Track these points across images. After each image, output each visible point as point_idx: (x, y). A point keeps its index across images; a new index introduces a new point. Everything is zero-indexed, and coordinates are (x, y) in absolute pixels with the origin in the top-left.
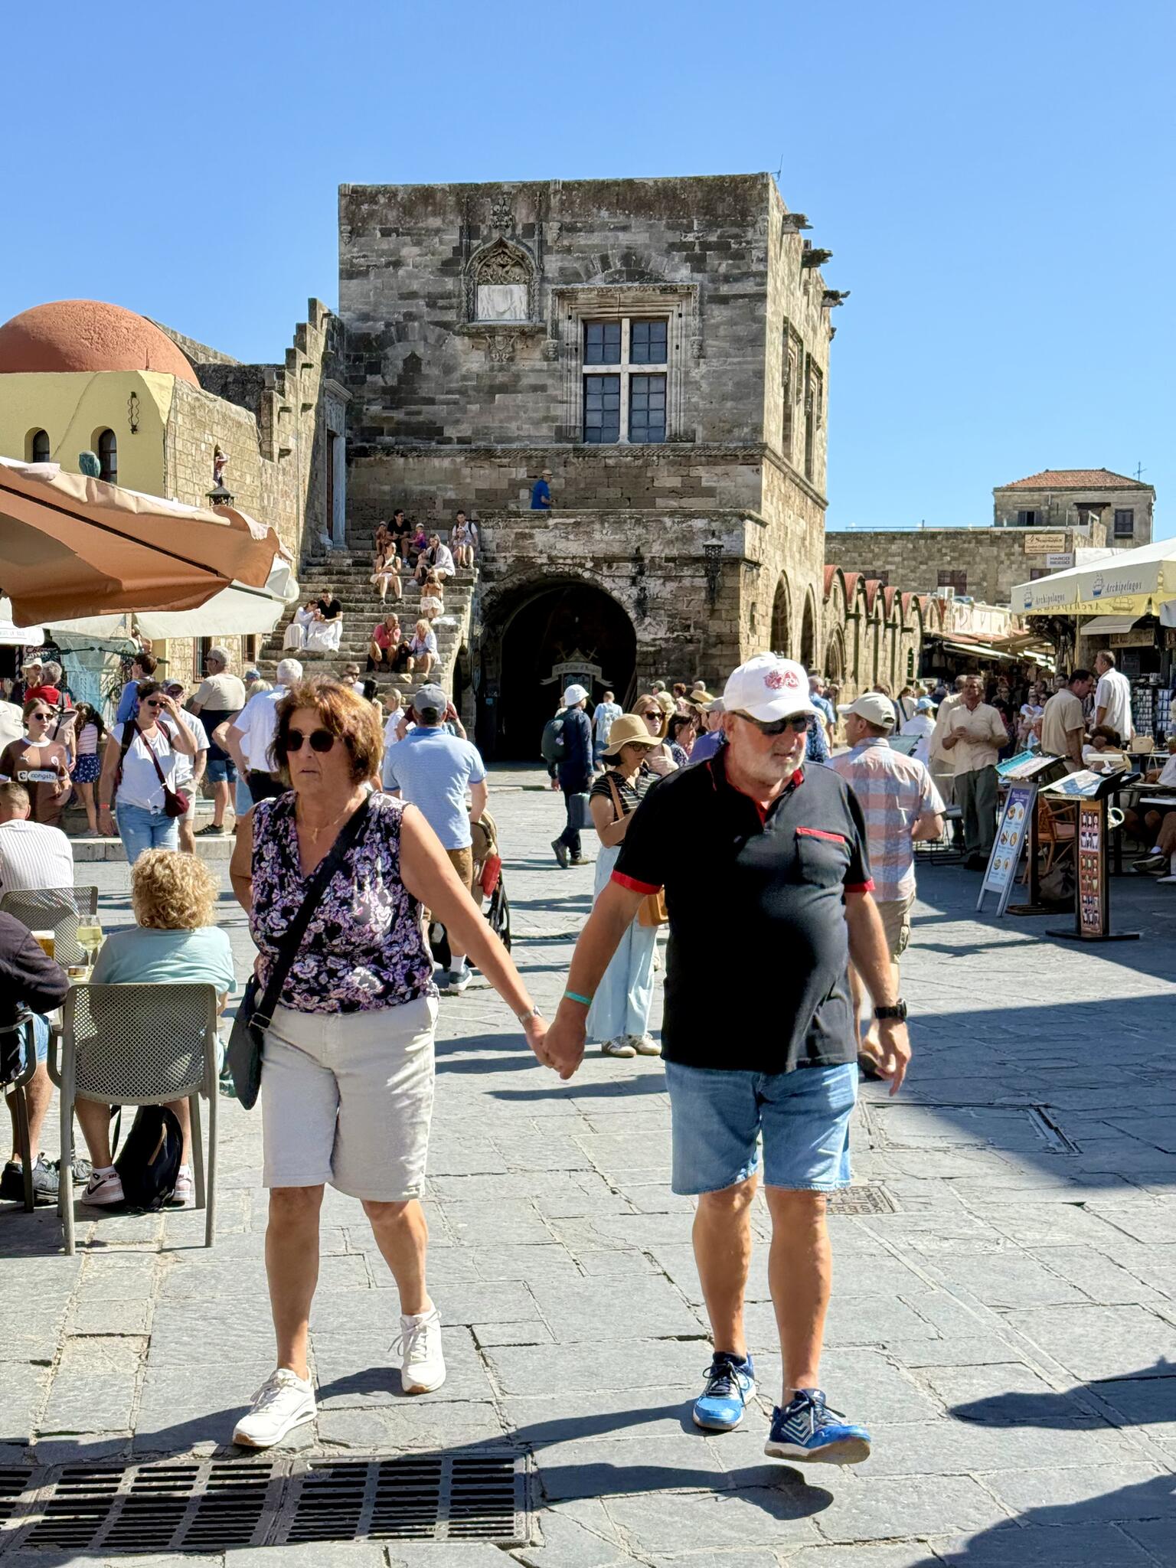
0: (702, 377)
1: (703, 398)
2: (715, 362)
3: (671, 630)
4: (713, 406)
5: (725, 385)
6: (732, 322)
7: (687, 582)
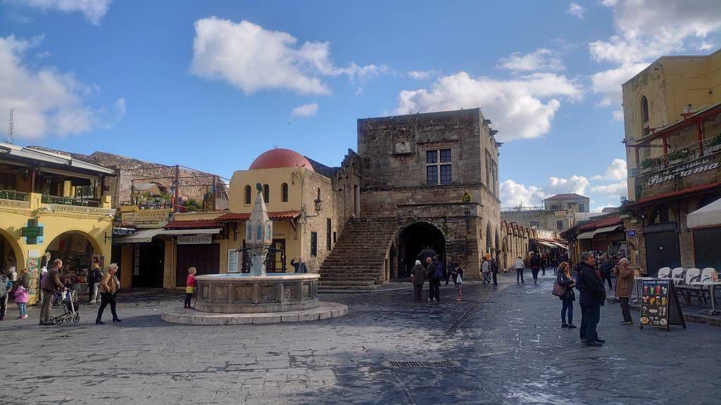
0: (462, 165)
1: (462, 171)
2: (465, 161)
3: (455, 238)
4: (465, 173)
5: (468, 167)
7: (460, 224)
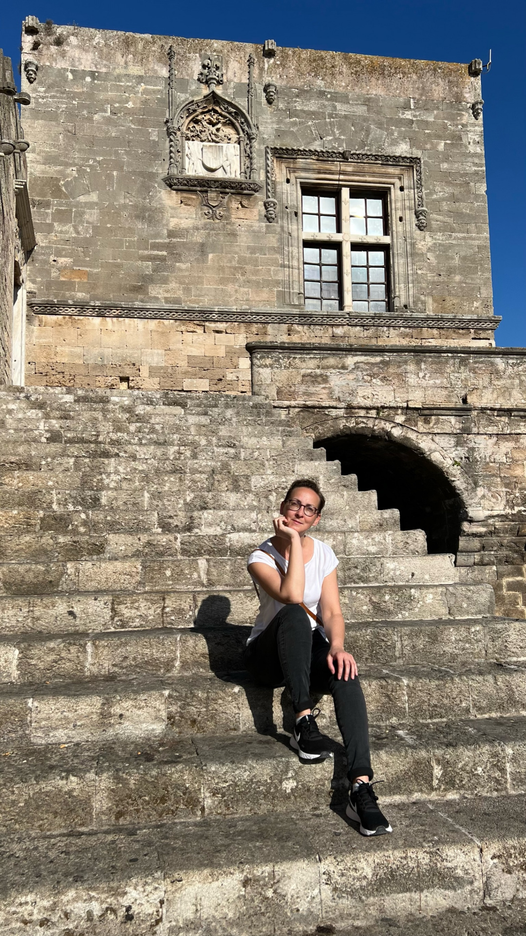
0: (429, 250)
1: (431, 271)
2: (439, 236)
4: (441, 279)
5: (453, 259)
6: (454, 199)
